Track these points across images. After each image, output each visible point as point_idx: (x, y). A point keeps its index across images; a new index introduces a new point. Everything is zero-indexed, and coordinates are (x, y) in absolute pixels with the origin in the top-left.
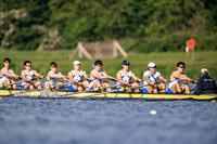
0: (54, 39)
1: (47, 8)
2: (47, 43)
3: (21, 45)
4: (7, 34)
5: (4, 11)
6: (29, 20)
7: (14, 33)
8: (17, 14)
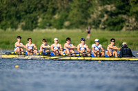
1: (128, 4)
2: (128, 26)
3: (112, 28)
4: (103, 20)
5: (101, 6)
6: (116, 12)
7: (107, 20)
8: (109, 8)
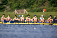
0: (9, 9)
1: (7, 1)
2: (7, 10)
